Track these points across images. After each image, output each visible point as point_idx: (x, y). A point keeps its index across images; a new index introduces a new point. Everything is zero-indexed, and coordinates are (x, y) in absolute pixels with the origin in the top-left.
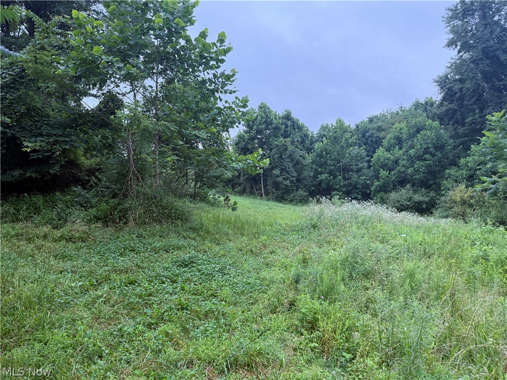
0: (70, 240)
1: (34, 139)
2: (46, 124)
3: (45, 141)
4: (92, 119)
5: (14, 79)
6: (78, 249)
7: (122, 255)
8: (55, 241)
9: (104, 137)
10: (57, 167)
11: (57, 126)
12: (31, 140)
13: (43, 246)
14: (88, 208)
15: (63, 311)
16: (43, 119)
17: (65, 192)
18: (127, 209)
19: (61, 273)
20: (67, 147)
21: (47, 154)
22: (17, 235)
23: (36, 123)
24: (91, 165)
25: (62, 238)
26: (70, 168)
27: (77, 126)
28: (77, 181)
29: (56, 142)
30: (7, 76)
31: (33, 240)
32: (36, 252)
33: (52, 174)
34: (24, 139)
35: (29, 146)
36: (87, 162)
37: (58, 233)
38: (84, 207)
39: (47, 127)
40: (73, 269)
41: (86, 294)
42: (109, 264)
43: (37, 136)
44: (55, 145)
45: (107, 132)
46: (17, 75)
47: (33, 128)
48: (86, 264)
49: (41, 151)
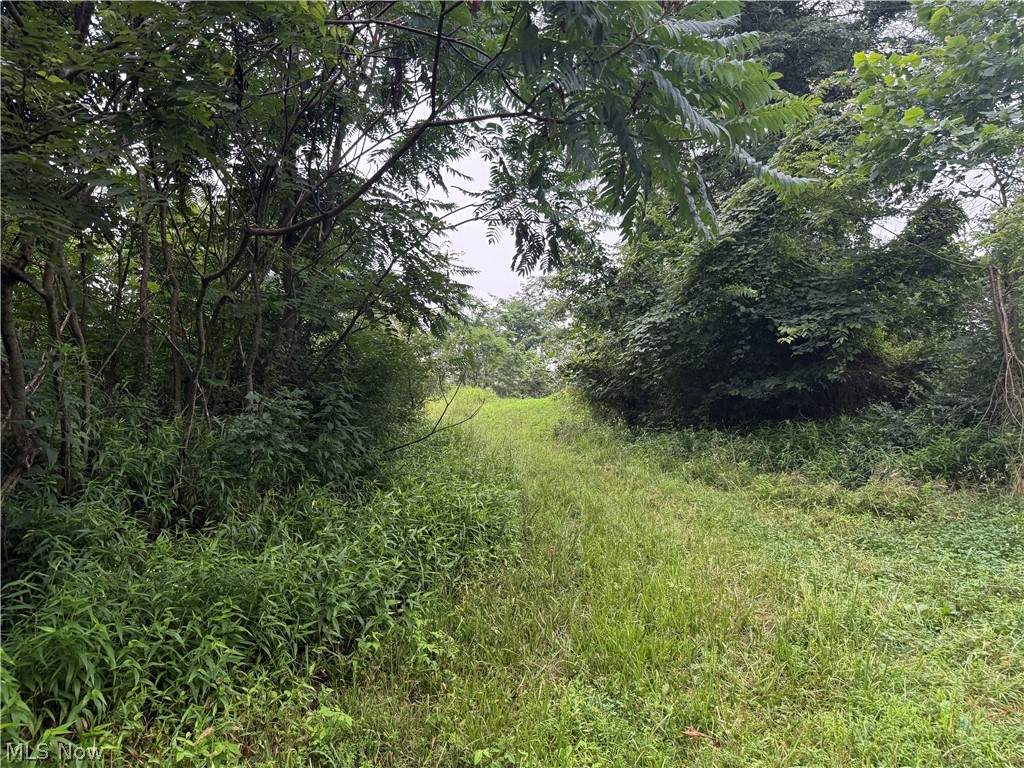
0: (880, 511)
1: (796, 320)
2: (815, 288)
3: (815, 321)
4: (902, 261)
5: (758, 218)
6: (901, 533)
7: (1007, 556)
8: (851, 511)
9: (930, 295)
10: (842, 368)
11: (834, 288)
12: (791, 321)
13: (830, 519)
14: (912, 448)
15: (896, 658)
16: (809, 278)
17: (857, 414)
18: (1003, 450)
19: (876, 579)
20: (859, 326)
21: (822, 344)
22: (781, 496)
23: (797, 289)
24: (904, 358)
25: (864, 506)
26: (864, 368)
27: (873, 281)
28: (879, 392)
29: (836, 319)
30: (747, 216)
31: (811, 508)
32: (819, 530)
33: (832, 382)
34: (779, 321)
35: (788, 332)
36: (895, 351)
37: (856, 497)
38: (900, 445)
39: (817, 292)
40: (898, 574)
41: (938, 631)
42: (980, 574)
43: (800, 314)
44: (834, 325)
45: (936, 285)
46: (761, 210)
47: (793, 300)
48: (925, 567)
49: (809, 339)
